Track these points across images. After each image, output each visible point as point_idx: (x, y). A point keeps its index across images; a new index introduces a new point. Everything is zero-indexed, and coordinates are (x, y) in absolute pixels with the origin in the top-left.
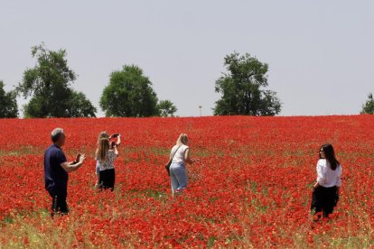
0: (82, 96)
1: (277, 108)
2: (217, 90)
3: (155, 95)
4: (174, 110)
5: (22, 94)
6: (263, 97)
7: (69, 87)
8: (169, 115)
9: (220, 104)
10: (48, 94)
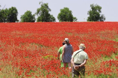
0: (52, 16)
1: (105, 19)
2: (88, 14)
3: (72, 15)
4: (77, 20)
5: (36, 15)
6: (101, 16)
7: (49, 13)
8: (76, 21)
9: (89, 18)
10: (43, 15)
